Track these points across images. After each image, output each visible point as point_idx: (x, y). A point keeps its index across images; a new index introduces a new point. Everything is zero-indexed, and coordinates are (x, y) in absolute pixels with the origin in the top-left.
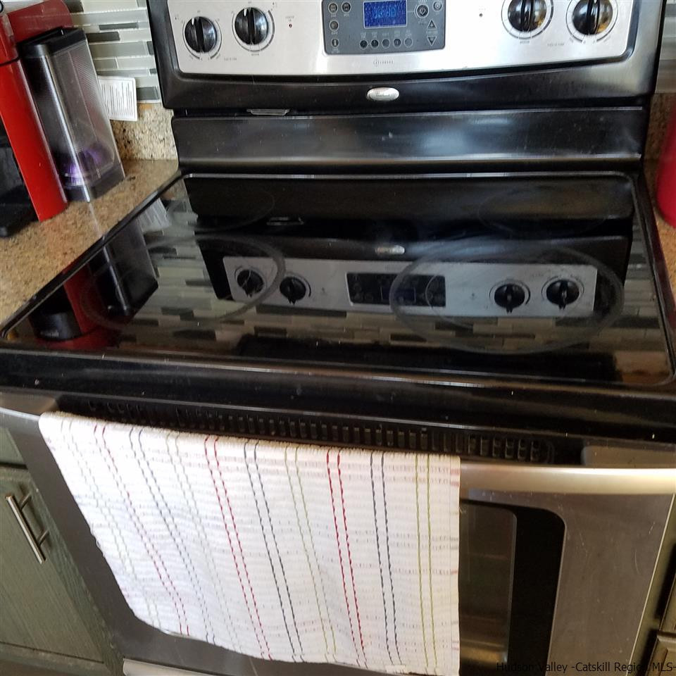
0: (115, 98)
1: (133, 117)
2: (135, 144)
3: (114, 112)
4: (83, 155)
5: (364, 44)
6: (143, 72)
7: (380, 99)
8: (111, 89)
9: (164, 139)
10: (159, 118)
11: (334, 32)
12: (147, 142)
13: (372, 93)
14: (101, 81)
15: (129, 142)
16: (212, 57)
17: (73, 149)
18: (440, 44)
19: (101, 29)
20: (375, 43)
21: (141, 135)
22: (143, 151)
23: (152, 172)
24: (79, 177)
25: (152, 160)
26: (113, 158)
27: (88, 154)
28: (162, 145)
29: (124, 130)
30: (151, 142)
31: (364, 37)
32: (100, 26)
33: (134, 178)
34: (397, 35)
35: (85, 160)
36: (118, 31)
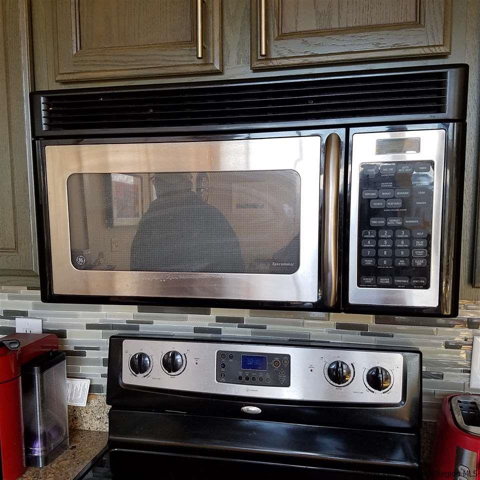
0: (74, 392)
1: (83, 404)
2: (80, 420)
3: (71, 401)
4: (45, 434)
5: (240, 378)
6: (97, 376)
7: (249, 412)
8: (73, 386)
9: (100, 418)
10: (100, 405)
11: (223, 370)
12: (88, 419)
13: (245, 408)
14: (68, 381)
15: (76, 418)
16: (144, 377)
17: (40, 430)
18: (287, 384)
19: (75, 349)
20: (247, 379)
21: (85, 414)
22: (84, 425)
23: (87, 442)
24: (38, 450)
25: (89, 431)
26: (64, 434)
27: (49, 433)
28: (98, 422)
29: (75, 410)
30: (91, 419)
31: (241, 374)
32: (75, 347)
33: (75, 447)
34: (261, 375)
35: (45, 438)
36: (86, 351)
